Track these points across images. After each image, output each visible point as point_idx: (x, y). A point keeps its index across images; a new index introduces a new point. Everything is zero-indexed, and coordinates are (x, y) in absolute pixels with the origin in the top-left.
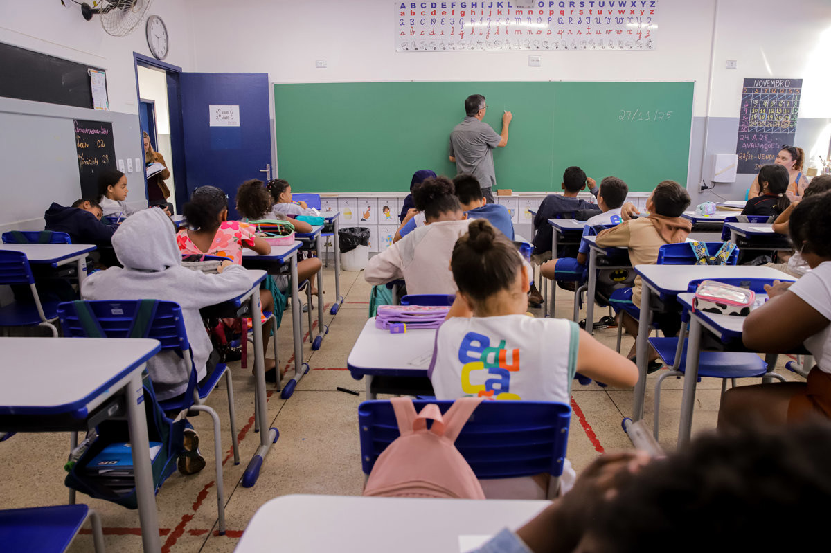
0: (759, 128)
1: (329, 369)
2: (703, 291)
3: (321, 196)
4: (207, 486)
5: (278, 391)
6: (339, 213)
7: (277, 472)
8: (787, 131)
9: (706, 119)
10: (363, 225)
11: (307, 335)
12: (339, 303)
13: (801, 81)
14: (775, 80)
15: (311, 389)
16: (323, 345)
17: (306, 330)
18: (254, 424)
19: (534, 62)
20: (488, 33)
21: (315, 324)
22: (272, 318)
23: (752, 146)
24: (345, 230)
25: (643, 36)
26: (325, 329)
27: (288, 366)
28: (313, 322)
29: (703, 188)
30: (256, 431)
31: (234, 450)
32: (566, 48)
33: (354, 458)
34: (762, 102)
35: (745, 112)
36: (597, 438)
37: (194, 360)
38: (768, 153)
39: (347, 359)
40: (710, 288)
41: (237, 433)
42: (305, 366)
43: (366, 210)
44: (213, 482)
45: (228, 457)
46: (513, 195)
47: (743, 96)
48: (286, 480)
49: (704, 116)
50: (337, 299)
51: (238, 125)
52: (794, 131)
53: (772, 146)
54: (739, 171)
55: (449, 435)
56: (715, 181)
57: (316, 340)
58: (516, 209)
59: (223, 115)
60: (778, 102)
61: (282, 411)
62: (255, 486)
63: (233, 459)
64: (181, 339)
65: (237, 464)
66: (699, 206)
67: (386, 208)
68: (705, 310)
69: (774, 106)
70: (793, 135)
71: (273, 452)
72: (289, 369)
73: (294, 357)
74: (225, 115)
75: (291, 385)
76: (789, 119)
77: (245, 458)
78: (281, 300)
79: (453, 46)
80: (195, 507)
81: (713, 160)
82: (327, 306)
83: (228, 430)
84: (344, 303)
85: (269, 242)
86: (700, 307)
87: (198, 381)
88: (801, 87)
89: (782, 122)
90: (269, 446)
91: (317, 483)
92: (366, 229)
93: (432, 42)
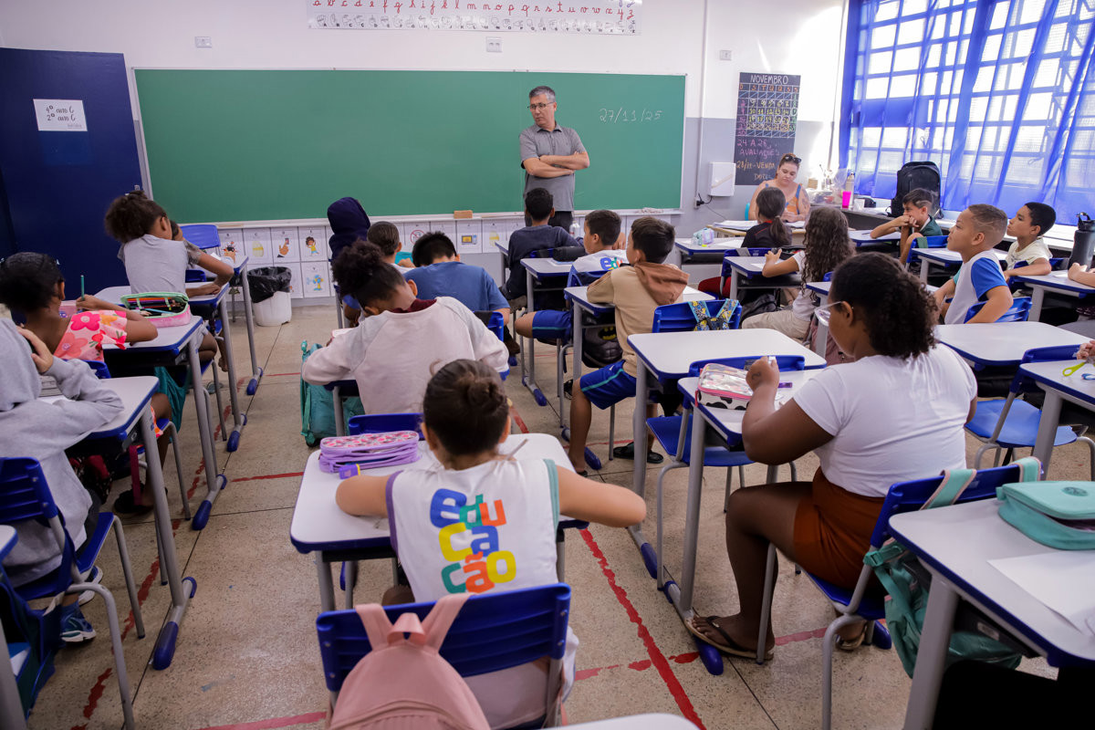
0: (757, 132)
1: (255, 478)
2: (705, 381)
3: (218, 227)
4: (102, 678)
5: (188, 519)
6: (247, 259)
7: (201, 640)
8: (786, 135)
9: (700, 120)
10: (280, 263)
11: (218, 429)
12: (257, 378)
13: (799, 77)
14: (773, 75)
15: (232, 511)
16: (242, 443)
17: (215, 423)
18: (159, 574)
19: (494, 46)
20: (433, 7)
21: (227, 411)
22: (170, 427)
23: (751, 152)
24: (256, 271)
25: (625, 17)
26: (242, 419)
27: (197, 480)
28: (224, 408)
29: (700, 203)
30: (164, 584)
31: (135, 617)
32: (533, 29)
33: (302, 606)
34: (760, 101)
35: (743, 112)
36: (594, 540)
37: (66, 527)
38: (767, 161)
39: (290, 532)
40: (713, 376)
41: (135, 591)
42: (220, 478)
43: (282, 243)
44: (109, 670)
45: (127, 629)
46: (474, 218)
47: (740, 93)
48: (214, 650)
49: (697, 116)
50: (254, 372)
51: (84, 129)
52: (794, 136)
53: (771, 153)
54: (738, 182)
55: (432, 643)
56: (712, 194)
57: (231, 438)
58: (479, 235)
59: (58, 115)
60: (777, 102)
61: (196, 549)
62: (171, 666)
63: (134, 630)
64: (45, 504)
65: (141, 637)
66: (695, 234)
67: (309, 240)
68: (708, 404)
69: (773, 105)
70: (792, 141)
71: (191, 611)
72: (198, 484)
73: (204, 464)
74: (62, 115)
75: (205, 509)
76: (788, 121)
77: (152, 626)
78: (178, 394)
79: (387, 23)
80: (88, 712)
81: (709, 168)
82: (241, 382)
83: (123, 588)
84: (263, 376)
85: (155, 323)
86: (704, 401)
87: (76, 549)
88: (799, 84)
89: (780, 123)
90: (185, 604)
91: (258, 648)
92: (285, 268)
93: (358, 17)
